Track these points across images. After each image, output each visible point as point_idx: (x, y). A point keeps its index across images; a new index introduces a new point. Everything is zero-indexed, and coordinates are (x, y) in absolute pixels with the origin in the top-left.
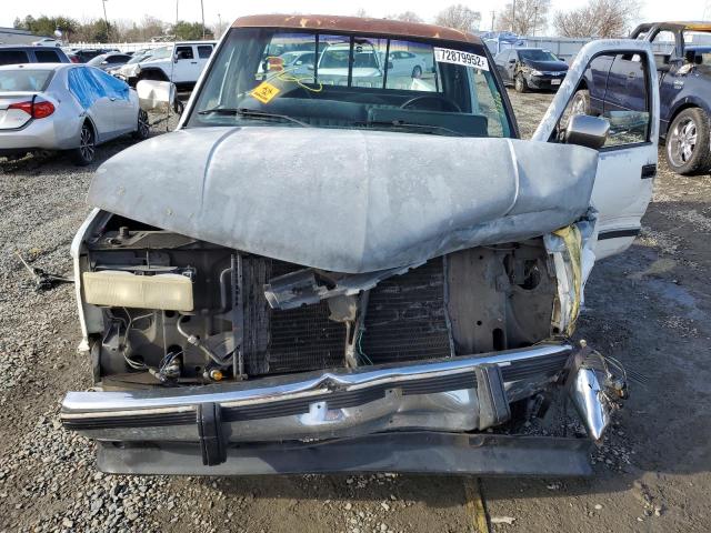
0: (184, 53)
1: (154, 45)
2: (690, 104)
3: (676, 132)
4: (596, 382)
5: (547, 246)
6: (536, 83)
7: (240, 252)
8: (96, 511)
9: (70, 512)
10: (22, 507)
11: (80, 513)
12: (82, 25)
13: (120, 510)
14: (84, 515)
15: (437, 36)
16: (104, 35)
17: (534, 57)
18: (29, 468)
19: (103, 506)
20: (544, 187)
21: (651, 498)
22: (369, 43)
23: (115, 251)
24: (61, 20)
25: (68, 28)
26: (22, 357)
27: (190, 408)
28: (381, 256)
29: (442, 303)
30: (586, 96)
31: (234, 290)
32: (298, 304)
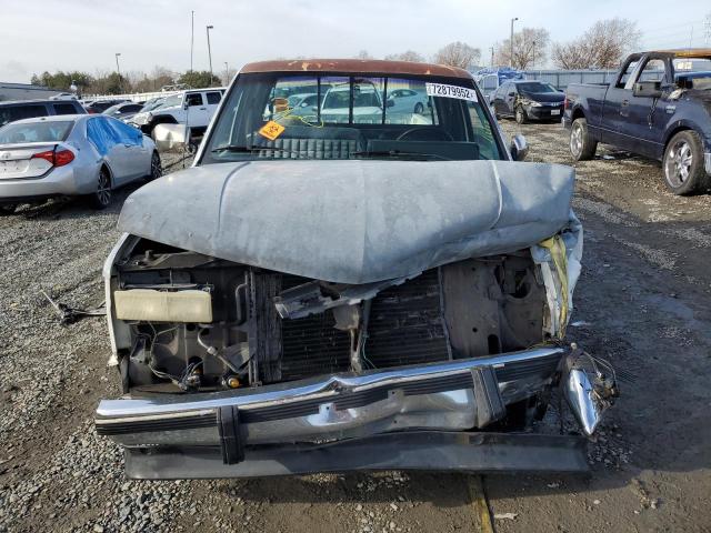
0: (194, 100)
1: (164, 94)
2: (684, 127)
3: (672, 154)
4: (587, 381)
5: (534, 257)
6: (536, 114)
7: (253, 268)
8: (124, 518)
9: (100, 520)
10: (56, 516)
11: (110, 520)
12: (97, 78)
13: (147, 516)
14: (113, 522)
15: (428, 73)
16: (116, 87)
17: (532, 90)
18: (61, 481)
19: (131, 513)
20: (526, 201)
21: (648, 493)
22: (370, 83)
23: (142, 271)
24: (76, 76)
25: (83, 83)
26: (50, 384)
27: (211, 411)
28: (379, 267)
29: (439, 312)
30: (584, 125)
31: (248, 303)
32: (306, 314)
